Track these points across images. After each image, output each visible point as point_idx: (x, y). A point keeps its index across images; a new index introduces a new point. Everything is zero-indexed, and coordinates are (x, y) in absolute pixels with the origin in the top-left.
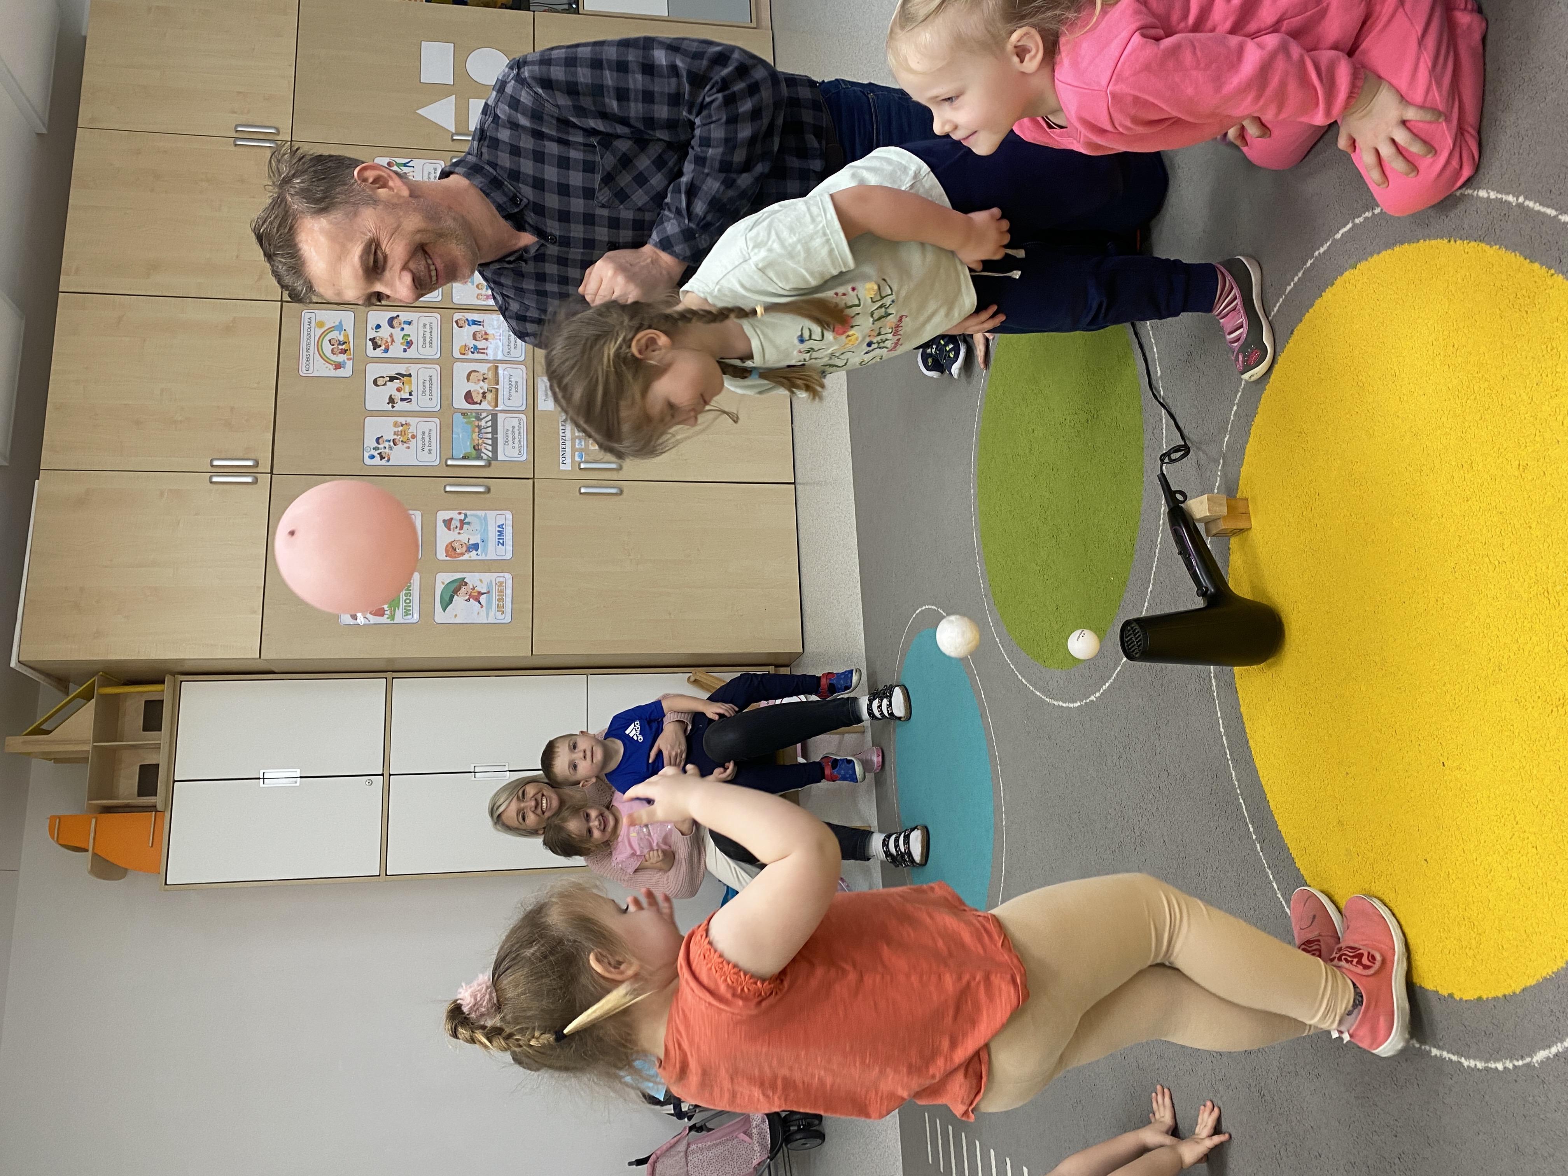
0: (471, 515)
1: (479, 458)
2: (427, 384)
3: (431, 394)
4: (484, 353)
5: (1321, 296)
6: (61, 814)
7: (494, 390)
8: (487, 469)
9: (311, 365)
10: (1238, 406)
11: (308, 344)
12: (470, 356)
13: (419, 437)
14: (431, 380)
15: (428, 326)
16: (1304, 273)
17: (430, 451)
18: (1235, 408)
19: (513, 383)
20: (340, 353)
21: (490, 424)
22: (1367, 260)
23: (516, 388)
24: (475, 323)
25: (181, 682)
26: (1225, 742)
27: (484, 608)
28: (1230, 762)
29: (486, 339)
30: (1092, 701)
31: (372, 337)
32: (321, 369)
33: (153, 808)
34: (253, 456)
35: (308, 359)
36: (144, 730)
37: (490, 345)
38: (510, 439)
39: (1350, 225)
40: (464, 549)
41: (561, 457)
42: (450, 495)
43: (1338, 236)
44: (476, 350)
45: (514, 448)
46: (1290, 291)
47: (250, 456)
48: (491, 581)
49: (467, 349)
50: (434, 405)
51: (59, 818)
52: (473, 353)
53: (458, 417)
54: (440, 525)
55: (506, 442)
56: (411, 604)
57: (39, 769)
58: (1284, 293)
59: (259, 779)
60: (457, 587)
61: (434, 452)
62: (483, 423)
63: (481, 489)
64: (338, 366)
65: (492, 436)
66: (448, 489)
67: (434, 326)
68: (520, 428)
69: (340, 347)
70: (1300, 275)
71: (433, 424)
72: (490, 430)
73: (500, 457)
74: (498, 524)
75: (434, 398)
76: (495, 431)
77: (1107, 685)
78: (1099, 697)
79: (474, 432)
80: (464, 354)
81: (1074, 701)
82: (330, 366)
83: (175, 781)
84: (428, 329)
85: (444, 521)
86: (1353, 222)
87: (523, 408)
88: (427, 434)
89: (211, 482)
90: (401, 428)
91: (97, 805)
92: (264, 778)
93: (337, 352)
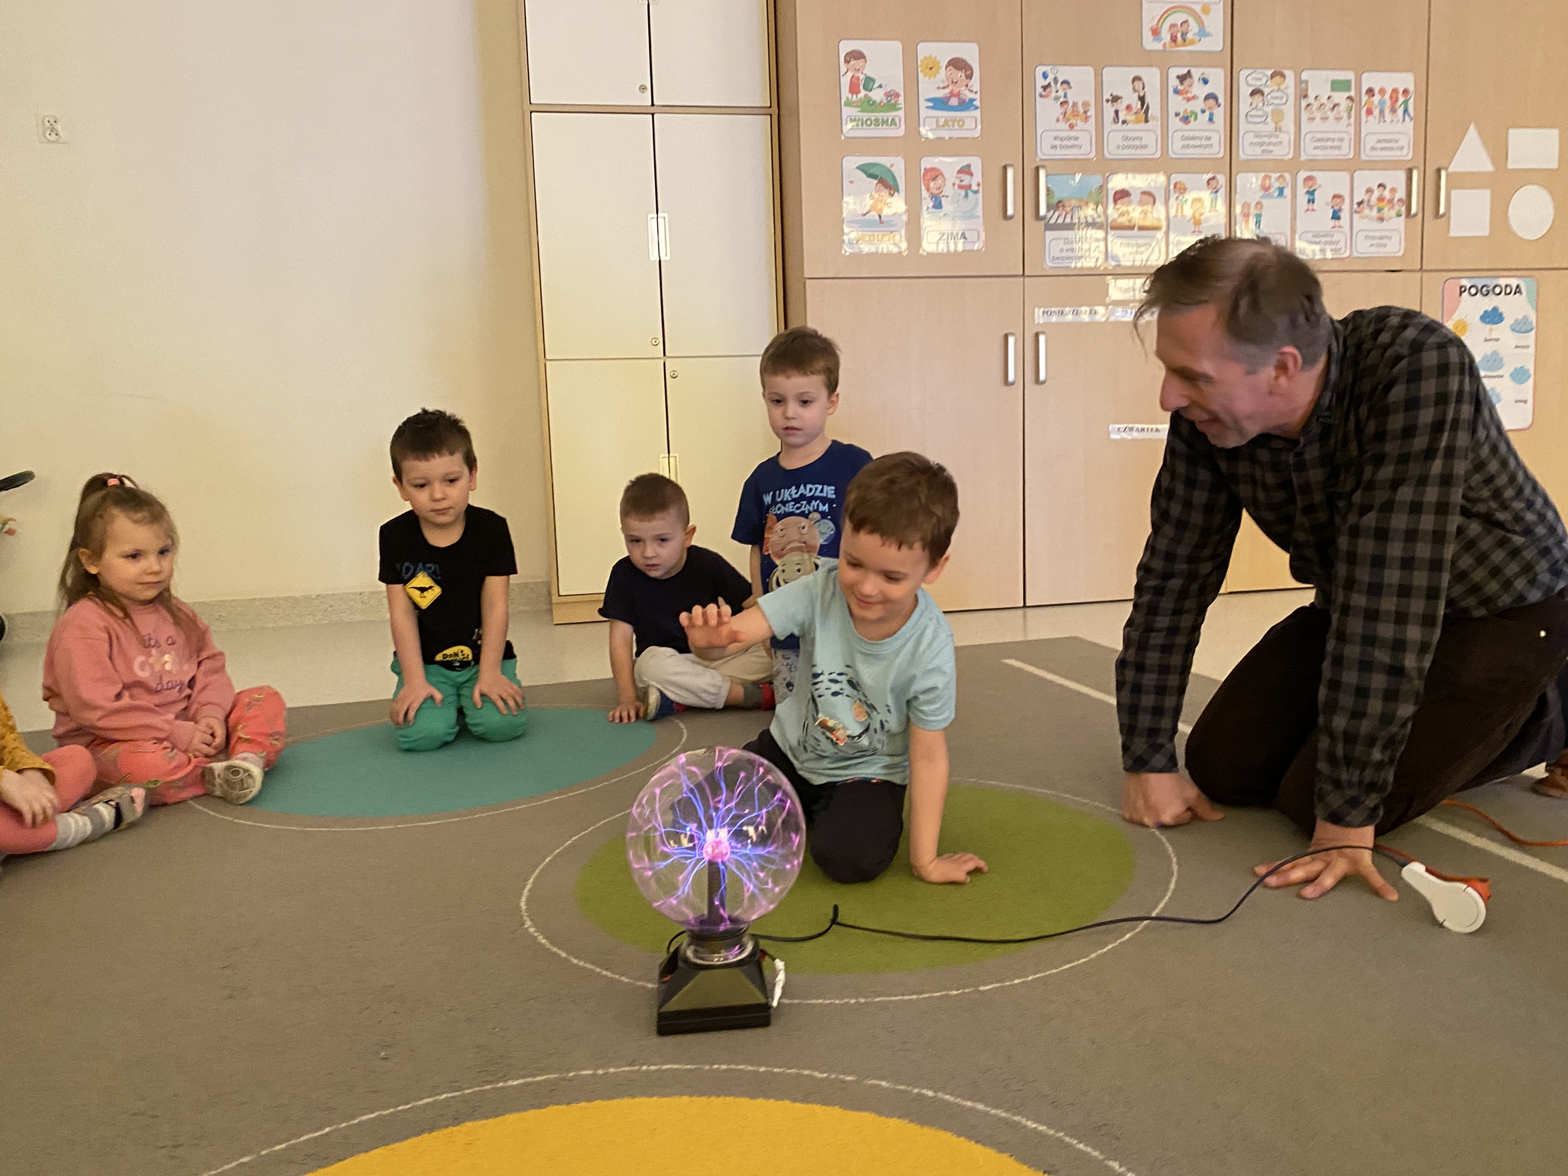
0: (977, 200)
1: (1049, 207)
2: (1137, 143)
3: (1124, 147)
7: (1132, 225)
8: (1034, 219)
12: (1172, 197)
13: (1072, 134)
14: (1142, 147)
15: (1207, 142)
17: (1054, 147)
19: (1141, 249)
20: (1172, 35)
21: (1090, 221)
23: (1135, 254)
27: (863, 216)
29: (1193, 216)
31: (1192, 74)
32: (1151, 12)
37: (1187, 220)
38: (1072, 246)
40: (935, 192)
41: (1055, 309)
42: (1002, 172)
44: (1181, 203)
45: (1061, 250)
48: (893, 226)
49: (1182, 192)
50: (1112, 150)
52: (1176, 199)
53: (1097, 180)
54: (964, 161)
55: (1067, 241)
56: (865, 126)
60: (887, 181)
61: (1053, 151)
62: (1091, 211)
63: (1010, 212)
64: (1156, 32)
65: (1075, 224)
66: (1009, 170)
67: (1207, 151)
68: (1086, 258)
69: (1179, 35)
71: (1086, 149)
72: (1082, 221)
73: (1049, 235)
74: (965, 233)
75: (1120, 151)
76: (1080, 226)
79: (1079, 201)
80: (1175, 187)
82: (1156, 22)
84: (1203, 142)
85: (969, 166)
87: (1110, 262)
88: (1075, 143)
90: (1082, 111)
93: (1172, 31)
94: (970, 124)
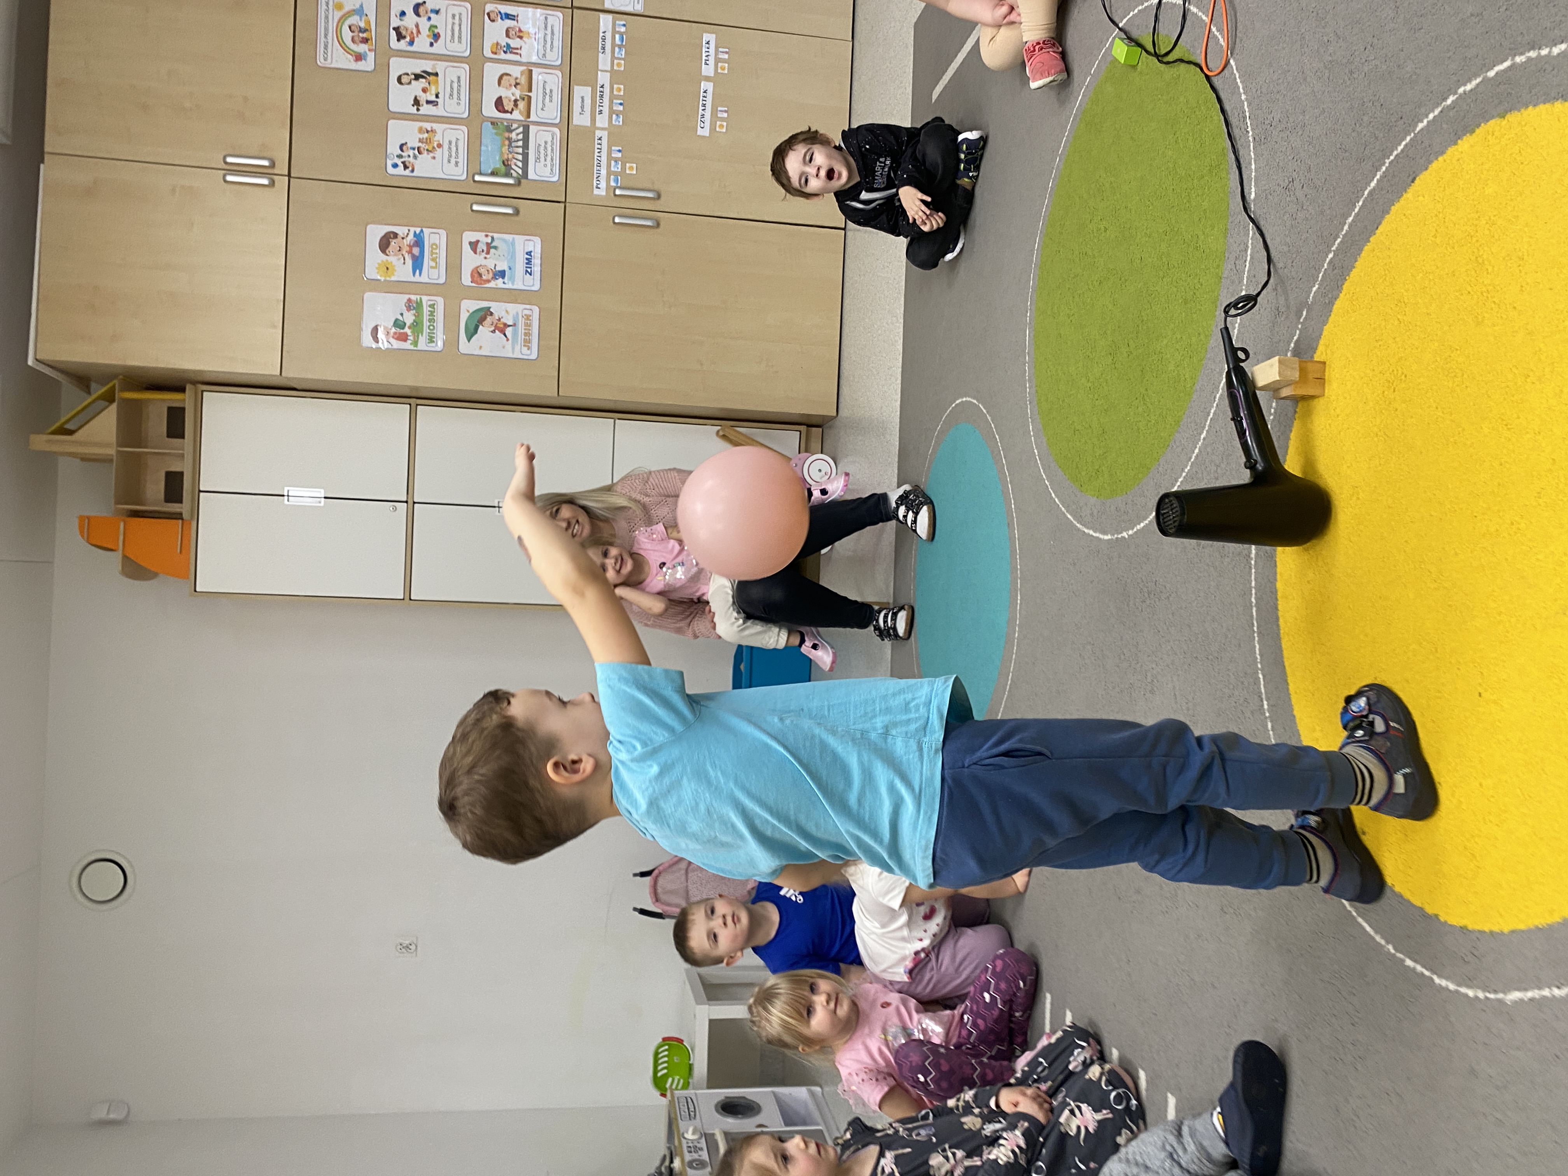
1: (508, 175)
2: (455, 85)
3: (459, 98)
4: (517, 54)
5: (1455, 143)
6: (88, 514)
7: (526, 98)
8: (518, 189)
9: (329, 54)
10: (1334, 254)
11: (326, 29)
12: (503, 56)
13: (446, 146)
14: (459, 81)
15: (457, 18)
16: (1441, 112)
17: (457, 163)
18: (1331, 256)
19: (548, 91)
20: (361, 42)
21: (521, 136)
22: (1519, 111)
23: (551, 97)
24: (508, 16)
25: (202, 391)
26: (1254, 614)
27: (510, 342)
28: (1256, 635)
29: (521, 37)
30: (1123, 538)
31: (396, 25)
32: (341, 60)
33: (178, 516)
34: (268, 154)
35: (326, 47)
36: (168, 436)
37: (523, 45)
38: (542, 156)
39: (1507, 64)
40: (491, 275)
41: (595, 180)
42: (478, 214)
43: (1491, 74)
44: (509, 49)
45: (545, 166)
46: (1422, 129)
47: (265, 155)
48: (517, 314)
49: (499, 47)
50: (462, 110)
51: (89, 518)
52: (505, 52)
53: (487, 125)
54: (466, 248)
55: (538, 159)
56: (435, 331)
57: (67, 468)
58: (1413, 131)
59: (283, 496)
60: (481, 317)
61: (460, 164)
62: (513, 136)
63: (509, 211)
64: (359, 57)
65: (523, 151)
66: (475, 207)
67: (464, 17)
68: (553, 144)
69: (361, 35)
70: (1437, 112)
71: (460, 133)
72: (520, 143)
73: (531, 175)
74: (527, 250)
75: (462, 102)
76: (526, 146)
77: (1142, 525)
78: (1131, 535)
79: (503, 145)
80: (496, 53)
81: (1105, 533)
82: (350, 57)
83: (200, 491)
84: (456, 21)
85: (470, 243)
86: (1513, 59)
87: (557, 121)
88: (453, 144)
89: (225, 181)
90: (426, 135)
91: (123, 509)
92: (288, 496)
93: (358, 42)
94: (435, 239)
